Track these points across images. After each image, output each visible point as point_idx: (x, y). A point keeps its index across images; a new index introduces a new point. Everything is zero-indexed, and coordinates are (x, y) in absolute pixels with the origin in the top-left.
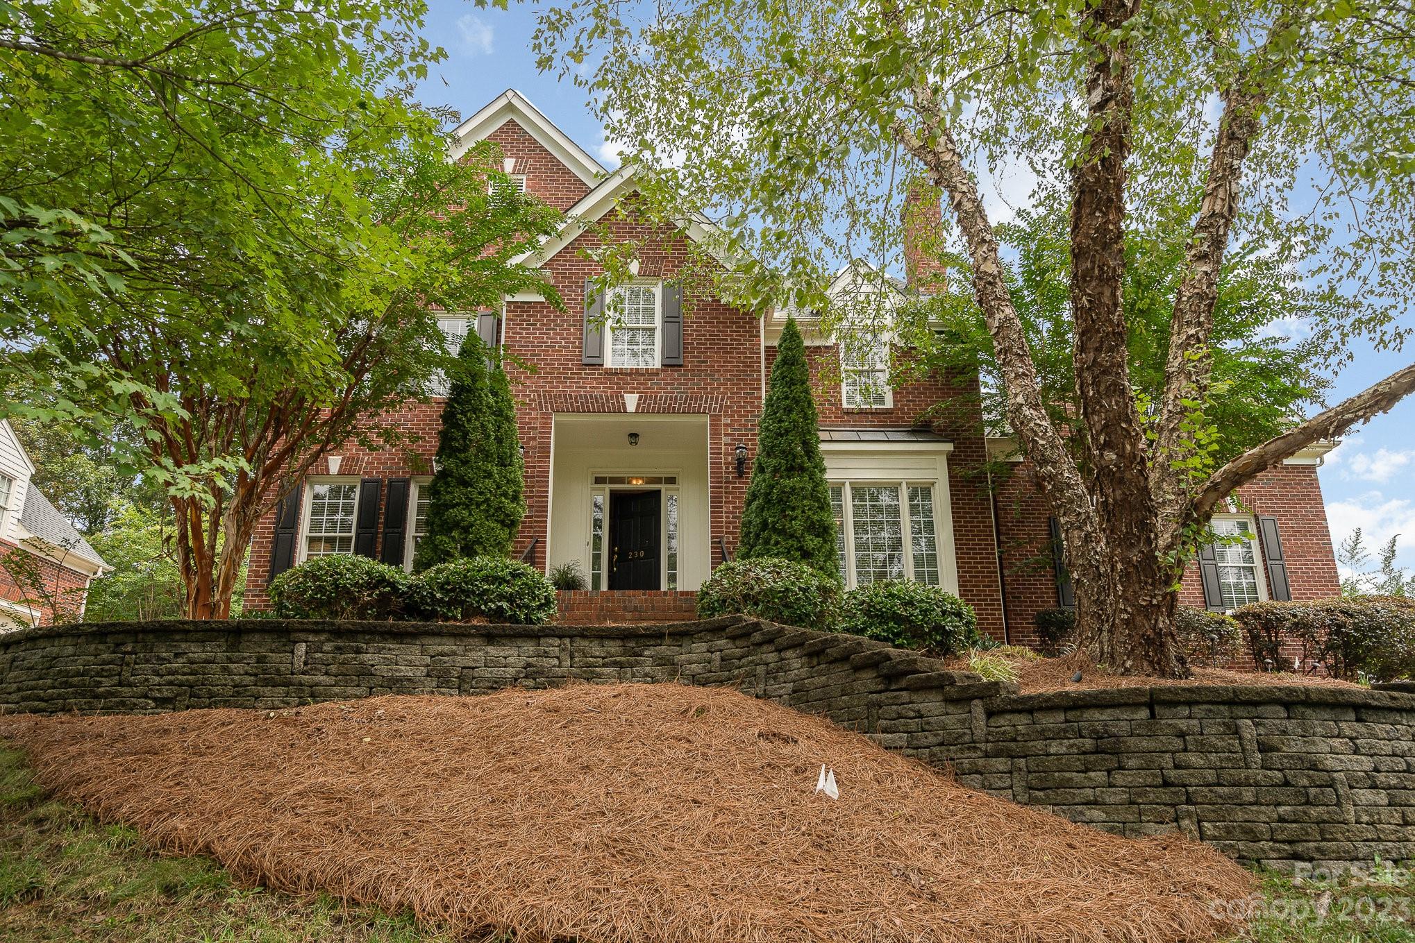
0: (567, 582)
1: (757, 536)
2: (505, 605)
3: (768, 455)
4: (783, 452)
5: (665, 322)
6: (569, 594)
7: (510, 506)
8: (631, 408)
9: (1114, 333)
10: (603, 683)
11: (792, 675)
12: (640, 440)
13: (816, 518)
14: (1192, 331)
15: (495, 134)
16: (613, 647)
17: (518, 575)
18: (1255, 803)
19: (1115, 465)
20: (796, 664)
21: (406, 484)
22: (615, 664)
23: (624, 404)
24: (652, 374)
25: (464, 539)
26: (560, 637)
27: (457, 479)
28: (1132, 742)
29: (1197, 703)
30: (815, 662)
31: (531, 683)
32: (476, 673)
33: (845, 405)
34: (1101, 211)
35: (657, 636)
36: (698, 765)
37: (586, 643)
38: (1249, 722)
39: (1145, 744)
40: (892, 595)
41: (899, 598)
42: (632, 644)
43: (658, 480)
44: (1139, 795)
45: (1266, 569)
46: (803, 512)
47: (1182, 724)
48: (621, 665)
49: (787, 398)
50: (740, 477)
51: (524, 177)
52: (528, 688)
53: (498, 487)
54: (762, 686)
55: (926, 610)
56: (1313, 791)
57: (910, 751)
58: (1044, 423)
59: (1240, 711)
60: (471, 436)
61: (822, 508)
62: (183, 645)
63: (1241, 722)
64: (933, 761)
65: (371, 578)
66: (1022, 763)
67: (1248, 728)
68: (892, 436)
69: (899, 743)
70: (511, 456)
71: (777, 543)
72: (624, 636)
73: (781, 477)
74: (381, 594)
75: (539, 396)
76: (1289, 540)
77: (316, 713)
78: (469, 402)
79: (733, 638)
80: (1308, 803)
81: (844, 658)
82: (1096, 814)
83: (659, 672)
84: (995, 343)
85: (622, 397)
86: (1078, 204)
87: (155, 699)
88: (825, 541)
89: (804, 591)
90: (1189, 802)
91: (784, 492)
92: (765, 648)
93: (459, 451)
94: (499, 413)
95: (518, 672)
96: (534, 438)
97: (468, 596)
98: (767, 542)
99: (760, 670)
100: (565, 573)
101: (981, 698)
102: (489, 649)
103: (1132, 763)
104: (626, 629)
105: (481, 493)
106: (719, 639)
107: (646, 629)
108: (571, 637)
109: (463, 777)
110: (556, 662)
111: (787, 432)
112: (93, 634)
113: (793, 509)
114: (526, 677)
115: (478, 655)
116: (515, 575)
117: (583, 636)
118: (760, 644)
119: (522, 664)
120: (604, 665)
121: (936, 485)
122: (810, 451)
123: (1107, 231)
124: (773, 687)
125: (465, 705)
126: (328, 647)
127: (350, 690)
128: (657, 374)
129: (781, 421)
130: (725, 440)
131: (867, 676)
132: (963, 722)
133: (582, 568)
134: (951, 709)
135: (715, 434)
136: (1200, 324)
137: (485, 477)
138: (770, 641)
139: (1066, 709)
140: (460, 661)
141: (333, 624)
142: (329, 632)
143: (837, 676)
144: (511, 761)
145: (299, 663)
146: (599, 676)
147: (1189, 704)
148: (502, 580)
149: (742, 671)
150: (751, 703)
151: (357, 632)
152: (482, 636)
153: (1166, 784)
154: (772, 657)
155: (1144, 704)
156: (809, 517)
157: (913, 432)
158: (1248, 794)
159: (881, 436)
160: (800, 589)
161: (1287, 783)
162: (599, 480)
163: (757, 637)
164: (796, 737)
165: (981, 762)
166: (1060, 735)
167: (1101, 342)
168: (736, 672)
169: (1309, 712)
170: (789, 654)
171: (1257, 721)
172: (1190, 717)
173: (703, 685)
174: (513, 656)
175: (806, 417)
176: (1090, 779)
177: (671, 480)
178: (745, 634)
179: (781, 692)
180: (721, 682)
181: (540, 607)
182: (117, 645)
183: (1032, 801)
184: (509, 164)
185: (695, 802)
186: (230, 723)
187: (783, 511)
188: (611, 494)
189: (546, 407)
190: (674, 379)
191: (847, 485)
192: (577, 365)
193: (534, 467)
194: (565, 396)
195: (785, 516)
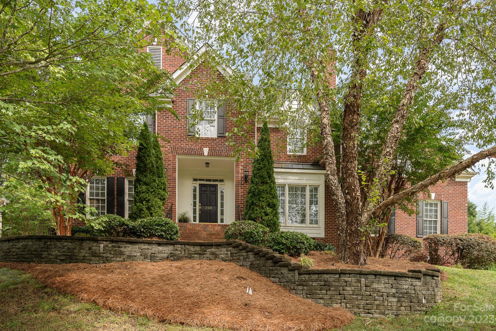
0: (184, 220)
1: (250, 207)
2: (163, 233)
3: (255, 177)
4: (260, 176)
5: (218, 118)
6: (185, 224)
7: (162, 192)
8: (206, 153)
9: (353, 157)
10: (194, 260)
11: (250, 260)
12: (210, 165)
13: (271, 201)
14: (388, 150)
16: (198, 248)
17: (167, 224)
18: (362, 300)
19: (350, 200)
20: (251, 256)
21: (124, 179)
22: (197, 254)
23: (203, 152)
24: (214, 140)
25: (148, 205)
26: (181, 245)
27: (143, 182)
28: (333, 283)
29: (351, 274)
30: (257, 256)
31: (172, 258)
32: (155, 255)
33: (288, 153)
34: (352, 115)
35: (211, 245)
36: (218, 285)
37: (189, 247)
38: (364, 279)
39: (336, 284)
40: (282, 236)
41: (284, 237)
42: (203, 248)
43: (217, 180)
44: (332, 297)
45: (441, 221)
46: (266, 199)
47: (347, 279)
48: (200, 254)
50: (246, 182)
51: (161, 48)
52: (172, 260)
53: (158, 186)
54: (242, 262)
55: (292, 242)
56: (376, 297)
57: (279, 283)
58: (335, 181)
59: (362, 276)
60: (148, 166)
61: (273, 198)
62: (66, 243)
63: (361, 279)
64: (284, 286)
65: (120, 223)
66: (305, 288)
67: (363, 280)
68: (305, 167)
69: (276, 281)
70: (162, 173)
71: (257, 210)
72: (201, 245)
73: (259, 186)
74: (124, 228)
75: (171, 147)
76: (452, 211)
77: (110, 266)
78: (145, 152)
79: (234, 247)
80: (375, 300)
81: (264, 256)
82: (322, 301)
83: (211, 257)
84: (324, 150)
85: (203, 149)
86: (345, 111)
87: (59, 259)
88: (274, 210)
89: (257, 232)
90: (344, 299)
91: (260, 191)
92: (243, 251)
93: (144, 172)
94: (157, 157)
95: (168, 255)
96: (170, 165)
97: (151, 230)
98: (253, 209)
99: (242, 258)
100: (183, 216)
101: (297, 270)
102: (159, 247)
103: (332, 289)
104: (201, 243)
105: (152, 188)
106: (230, 247)
107: (208, 243)
108: (184, 245)
109: (155, 286)
110: (180, 252)
111: (262, 168)
112: (37, 239)
113: (263, 198)
114: (171, 257)
115: (155, 249)
116: (166, 224)
117: (188, 245)
118: (242, 250)
119: (170, 252)
120: (195, 254)
121: (320, 187)
122: (270, 176)
123: (353, 122)
124: (245, 263)
125: (153, 265)
126: (110, 245)
127: (118, 259)
128: (216, 140)
130: (241, 168)
131: (270, 262)
132: (292, 276)
133: (189, 214)
134: (290, 272)
135: (237, 165)
136: (392, 147)
137: (153, 182)
138: (244, 249)
139: (318, 274)
140: (150, 251)
141: (111, 239)
142: (110, 241)
143: (262, 261)
144: (168, 282)
145: (102, 250)
146: (193, 257)
147: (349, 274)
148: (162, 226)
149: (236, 258)
150: (238, 267)
151: (118, 241)
152: (156, 243)
153: (340, 294)
154: (245, 254)
155: (338, 273)
156: (268, 201)
157: (313, 165)
158: (360, 298)
159: (301, 166)
160: (256, 232)
161: (370, 295)
162: (195, 180)
163: (241, 247)
164: (247, 278)
165: (296, 287)
166: (316, 281)
167: (349, 160)
168: (234, 258)
169: (381, 277)
170: (250, 253)
171: (366, 279)
172: (349, 277)
173: (225, 261)
174: (167, 250)
175: (269, 163)
176: (321, 292)
177: (222, 181)
178: (237, 246)
179: (247, 265)
180: (230, 261)
181: (174, 234)
182: (45, 242)
183: (307, 297)
185: (216, 294)
186: (86, 268)
187: (259, 198)
188: (199, 184)
189: (174, 152)
190: (222, 142)
191: (287, 185)
192: (185, 135)
193: (170, 176)
194: (181, 148)
195: (260, 200)
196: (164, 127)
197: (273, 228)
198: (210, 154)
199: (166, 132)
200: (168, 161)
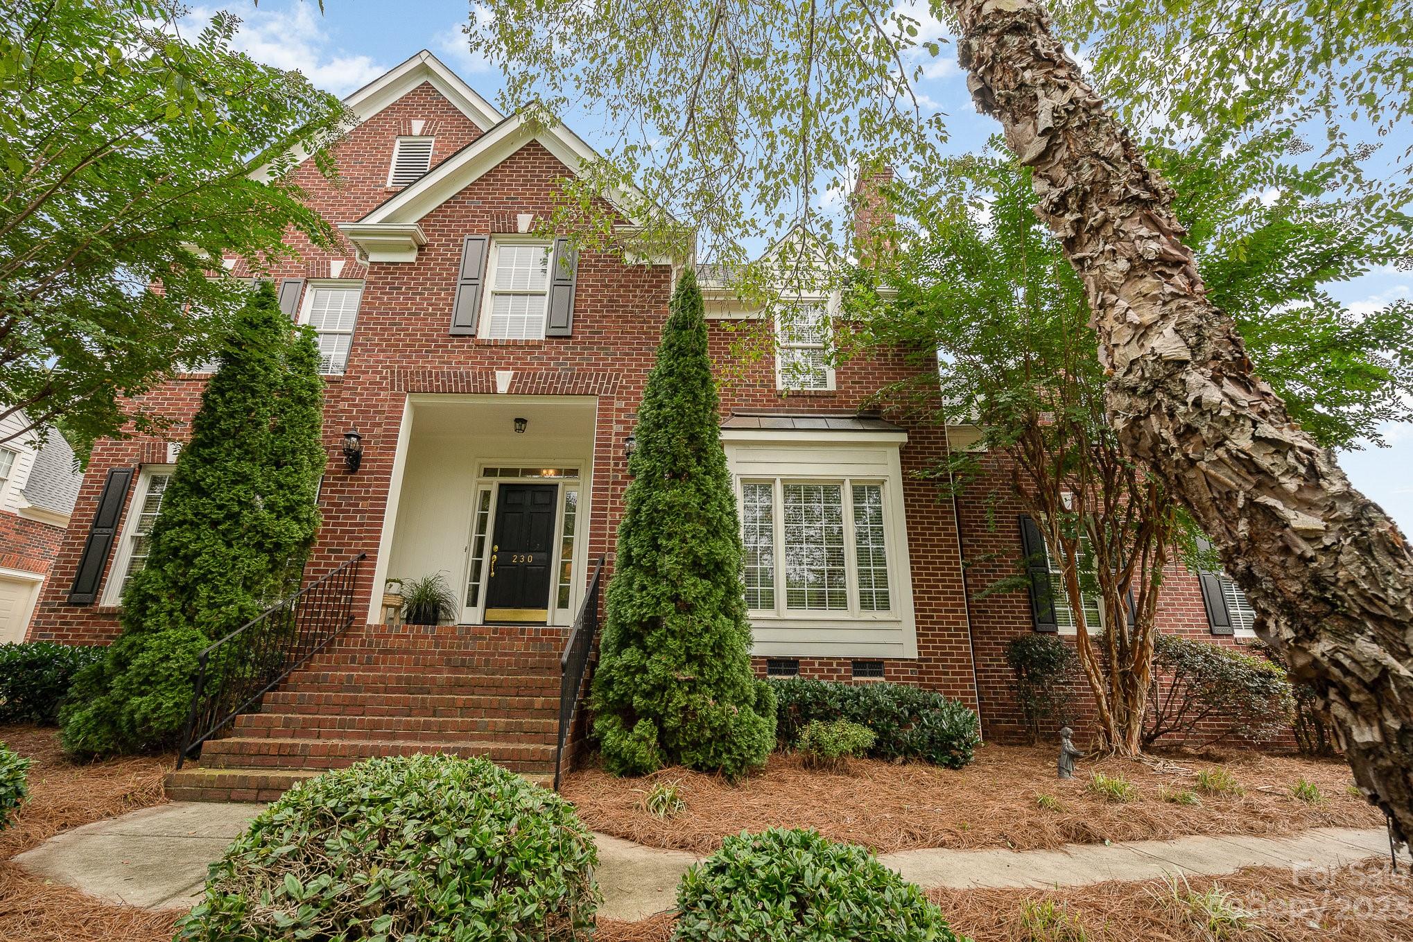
5: (554, 286)
8: (503, 387)
12: (530, 426)
13: (702, 551)
15: (407, 97)
23: (494, 383)
24: (533, 347)
33: (781, 387)
46: (684, 541)
49: (671, 373)
51: (433, 140)
61: (715, 533)
68: (834, 424)
75: (393, 372)
85: (494, 374)
91: (656, 511)
96: (379, 425)
113: (670, 536)
121: (886, 484)
128: (540, 347)
129: (661, 406)
130: (617, 428)
135: (605, 421)
156: (691, 551)
157: (859, 419)
159: (820, 424)
162: (489, 472)
177: (572, 472)
184: (417, 126)
187: (654, 539)
188: (501, 485)
189: (399, 386)
190: (560, 353)
191: (778, 482)
192: (443, 336)
193: (374, 461)
194: (424, 373)
195: (657, 548)
196: (381, 314)
197: (711, 667)
198: (517, 389)
199: (385, 330)
200: (375, 412)
